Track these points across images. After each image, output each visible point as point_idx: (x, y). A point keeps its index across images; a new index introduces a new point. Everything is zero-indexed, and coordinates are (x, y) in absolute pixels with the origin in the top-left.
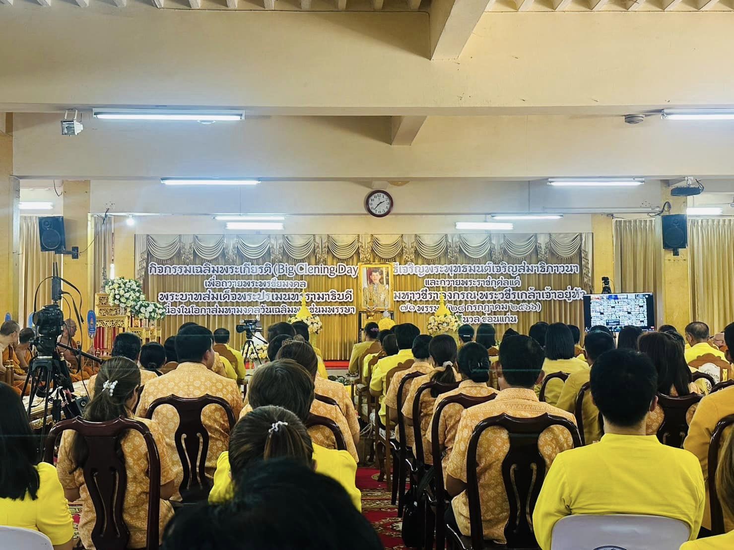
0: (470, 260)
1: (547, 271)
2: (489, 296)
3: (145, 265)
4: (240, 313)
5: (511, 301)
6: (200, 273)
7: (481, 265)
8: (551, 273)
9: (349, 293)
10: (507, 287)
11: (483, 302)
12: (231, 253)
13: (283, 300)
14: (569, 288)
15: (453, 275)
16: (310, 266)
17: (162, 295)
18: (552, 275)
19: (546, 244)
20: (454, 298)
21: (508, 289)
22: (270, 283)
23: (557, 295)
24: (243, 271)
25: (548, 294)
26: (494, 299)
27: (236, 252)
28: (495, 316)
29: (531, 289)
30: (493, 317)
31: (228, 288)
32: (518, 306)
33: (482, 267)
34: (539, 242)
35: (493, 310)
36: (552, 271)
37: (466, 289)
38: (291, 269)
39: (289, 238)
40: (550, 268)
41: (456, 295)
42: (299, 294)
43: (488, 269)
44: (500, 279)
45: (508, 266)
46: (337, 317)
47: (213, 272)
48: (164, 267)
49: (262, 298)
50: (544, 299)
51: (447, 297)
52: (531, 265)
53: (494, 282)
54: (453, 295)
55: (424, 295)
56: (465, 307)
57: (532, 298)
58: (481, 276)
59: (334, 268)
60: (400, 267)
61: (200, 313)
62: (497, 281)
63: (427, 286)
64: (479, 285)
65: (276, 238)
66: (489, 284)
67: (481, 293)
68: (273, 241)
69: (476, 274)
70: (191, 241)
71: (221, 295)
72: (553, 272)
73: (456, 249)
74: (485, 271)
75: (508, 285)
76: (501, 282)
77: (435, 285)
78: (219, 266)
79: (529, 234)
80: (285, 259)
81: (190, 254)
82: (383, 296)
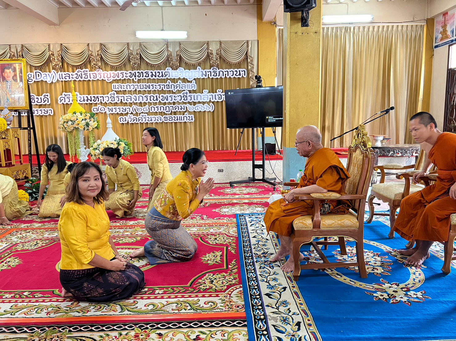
1: (219, 76)
2: (170, 99)
5: (189, 102)
7: (162, 71)
8: (222, 77)
9: (47, 97)
10: (184, 90)
15: (137, 80)
18: (223, 79)
19: (217, 51)
20: (139, 100)
21: (185, 92)
25: (220, 96)
26: (173, 100)
28: (175, 116)
29: (205, 91)
30: (173, 116)
32: (194, 107)
33: (162, 72)
34: (210, 49)
36: (223, 76)
37: (149, 92)
40: (221, 73)
43: (167, 74)
44: (178, 83)
50: (216, 101)
51: (133, 100)
52: (205, 70)
53: (173, 86)
54: (137, 98)
55: (112, 98)
56: (149, 109)
57: (206, 100)
58: (162, 81)
59: (31, 75)
60: (90, 74)
62: (175, 85)
63: (115, 90)
64: (160, 88)
66: (169, 88)
67: (162, 96)
69: (158, 79)
73: (137, 56)
74: (164, 76)
75: (185, 88)
76: (179, 86)
77: (121, 89)
79: (202, 42)
82: (17, 95)
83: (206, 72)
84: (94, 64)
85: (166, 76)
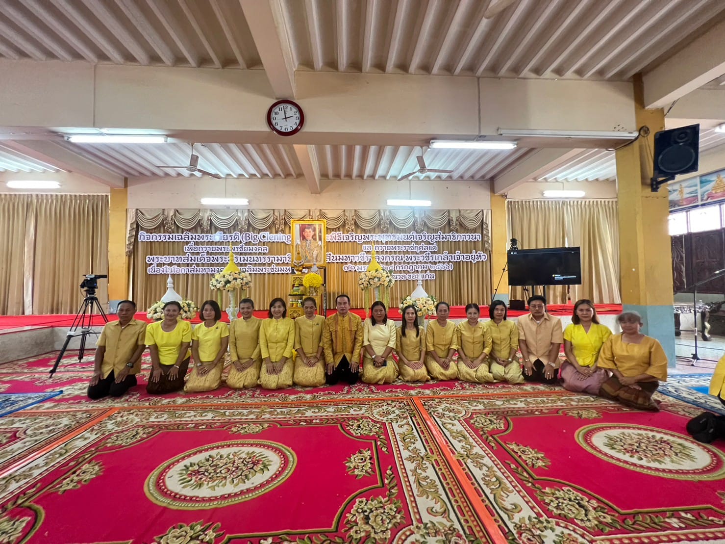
0: (398, 230)
1: (457, 239)
2: (413, 259)
3: (134, 233)
4: (213, 272)
5: (430, 262)
6: (181, 240)
7: (407, 234)
8: (460, 240)
10: (427, 251)
11: (408, 263)
12: (205, 223)
13: (249, 262)
14: (474, 252)
15: (385, 242)
16: (271, 234)
17: (149, 258)
18: (461, 242)
19: (456, 218)
20: (386, 260)
21: (427, 253)
22: (239, 248)
23: (465, 257)
24: (216, 238)
25: (458, 257)
26: (417, 260)
27: (209, 223)
29: (445, 253)
30: (416, 274)
31: (204, 252)
32: (435, 266)
34: (451, 216)
35: (416, 270)
37: (395, 253)
38: (255, 237)
39: (253, 212)
40: (459, 236)
41: (388, 258)
42: (262, 257)
43: (412, 237)
44: (422, 245)
45: (427, 235)
47: (192, 239)
48: (151, 235)
50: (455, 261)
52: (445, 234)
53: (416, 248)
54: (385, 258)
55: (362, 257)
56: (394, 267)
57: (446, 260)
58: (408, 243)
60: (343, 236)
61: (180, 273)
62: (419, 246)
63: (365, 250)
64: (405, 249)
65: (242, 212)
66: (413, 249)
67: (406, 256)
68: (240, 214)
70: (172, 213)
71: (198, 258)
72: (462, 240)
73: (387, 221)
75: (428, 249)
76: (422, 247)
78: (197, 235)
79: (444, 210)
80: (251, 229)
81: (172, 224)
82: (315, 253)
84: (348, 228)
85: (411, 239)
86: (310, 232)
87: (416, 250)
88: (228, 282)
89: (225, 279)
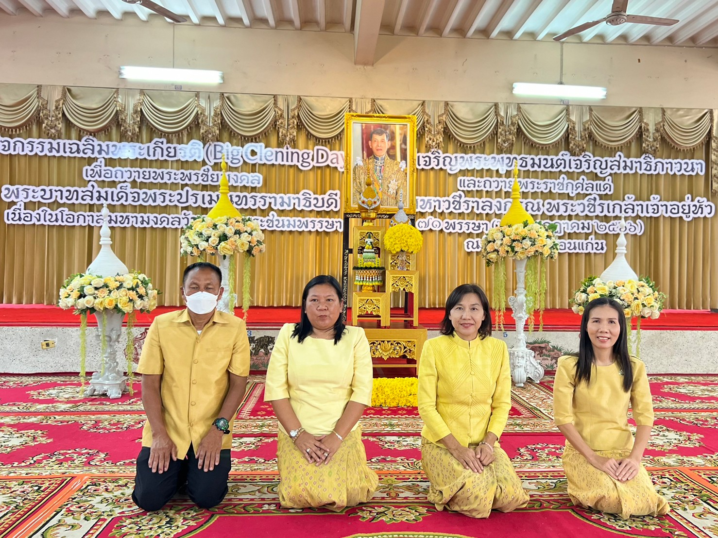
0: (533, 147)
1: (655, 170)
2: (562, 208)
4: (145, 225)
5: (597, 217)
6: (76, 154)
7: (552, 157)
8: (661, 173)
9: (334, 196)
10: (590, 194)
11: (551, 218)
12: (130, 121)
14: (688, 198)
15: (505, 171)
16: (268, 149)
17: (8, 189)
18: (663, 177)
19: (656, 125)
20: (505, 210)
21: (592, 197)
22: (200, 176)
23: (669, 208)
24: (151, 153)
25: (655, 207)
26: (569, 212)
27: (139, 119)
28: (570, 241)
29: (628, 198)
30: (566, 242)
31: (125, 181)
32: (607, 225)
33: (552, 159)
34: (645, 121)
35: (568, 232)
36: (663, 170)
37: (526, 195)
38: (235, 153)
39: (232, 98)
40: (660, 165)
42: (249, 196)
43: (561, 164)
44: (581, 181)
45: (593, 159)
46: (313, 237)
48: (12, 141)
49: (184, 199)
50: (649, 215)
51: (494, 208)
52: (631, 159)
53: (570, 185)
54: (503, 205)
55: (456, 203)
57: (630, 214)
58: (550, 175)
59: (308, 154)
60: (419, 157)
61: (75, 223)
62: (575, 183)
63: (462, 188)
64: (546, 189)
65: (209, 97)
66: (563, 189)
67: (548, 203)
68: (203, 103)
69: (542, 171)
70: (57, 95)
71: (112, 193)
72: (665, 172)
73: (512, 128)
74: (556, 166)
75: (592, 190)
76: (581, 185)
77: (474, 187)
78: (111, 144)
79: (630, 108)
80: (226, 135)
81: (57, 119)
82: (393, 186)
83: (631, 162)
84: (430, 139)
85: (559, 166)
86: (383, 141)
87: (569, 191)
88: (224, 238)
89: (218, 232)
